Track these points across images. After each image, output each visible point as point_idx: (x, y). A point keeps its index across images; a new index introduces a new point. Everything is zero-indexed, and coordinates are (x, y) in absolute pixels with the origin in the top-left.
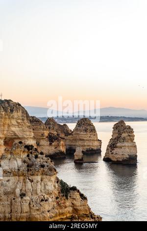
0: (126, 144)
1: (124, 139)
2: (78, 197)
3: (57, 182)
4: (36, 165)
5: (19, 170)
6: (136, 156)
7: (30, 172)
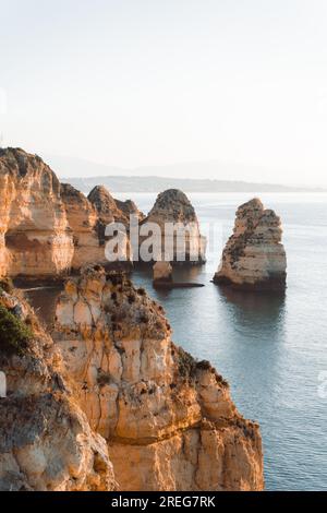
0: (264, 249)
1: (261, 237)
2: (213, 382)
3: (173, 353)
4: (130, 317)
5: (94, 326)
6: (285, 274)
7: (117, 333)
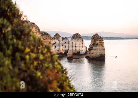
0: (98, 47)
1: (97, 44)
6: (105, 55)
